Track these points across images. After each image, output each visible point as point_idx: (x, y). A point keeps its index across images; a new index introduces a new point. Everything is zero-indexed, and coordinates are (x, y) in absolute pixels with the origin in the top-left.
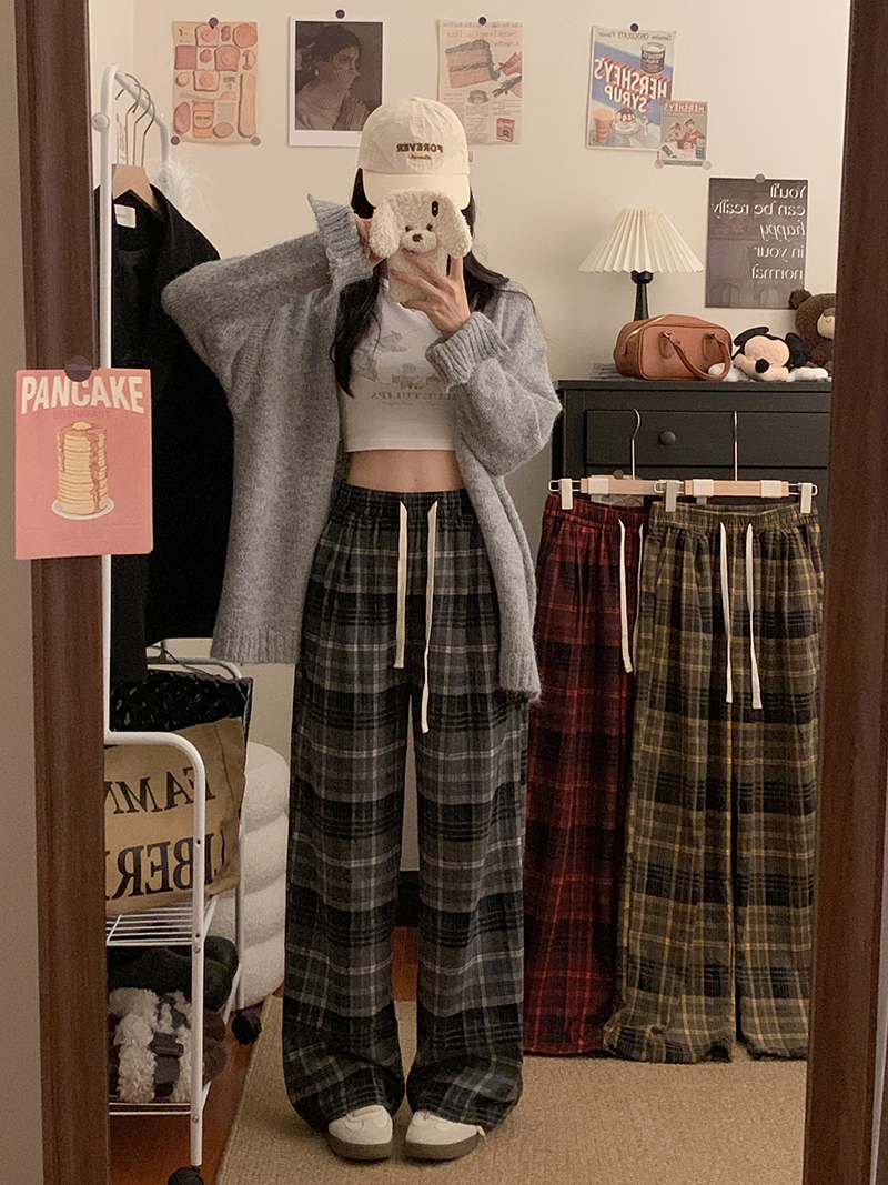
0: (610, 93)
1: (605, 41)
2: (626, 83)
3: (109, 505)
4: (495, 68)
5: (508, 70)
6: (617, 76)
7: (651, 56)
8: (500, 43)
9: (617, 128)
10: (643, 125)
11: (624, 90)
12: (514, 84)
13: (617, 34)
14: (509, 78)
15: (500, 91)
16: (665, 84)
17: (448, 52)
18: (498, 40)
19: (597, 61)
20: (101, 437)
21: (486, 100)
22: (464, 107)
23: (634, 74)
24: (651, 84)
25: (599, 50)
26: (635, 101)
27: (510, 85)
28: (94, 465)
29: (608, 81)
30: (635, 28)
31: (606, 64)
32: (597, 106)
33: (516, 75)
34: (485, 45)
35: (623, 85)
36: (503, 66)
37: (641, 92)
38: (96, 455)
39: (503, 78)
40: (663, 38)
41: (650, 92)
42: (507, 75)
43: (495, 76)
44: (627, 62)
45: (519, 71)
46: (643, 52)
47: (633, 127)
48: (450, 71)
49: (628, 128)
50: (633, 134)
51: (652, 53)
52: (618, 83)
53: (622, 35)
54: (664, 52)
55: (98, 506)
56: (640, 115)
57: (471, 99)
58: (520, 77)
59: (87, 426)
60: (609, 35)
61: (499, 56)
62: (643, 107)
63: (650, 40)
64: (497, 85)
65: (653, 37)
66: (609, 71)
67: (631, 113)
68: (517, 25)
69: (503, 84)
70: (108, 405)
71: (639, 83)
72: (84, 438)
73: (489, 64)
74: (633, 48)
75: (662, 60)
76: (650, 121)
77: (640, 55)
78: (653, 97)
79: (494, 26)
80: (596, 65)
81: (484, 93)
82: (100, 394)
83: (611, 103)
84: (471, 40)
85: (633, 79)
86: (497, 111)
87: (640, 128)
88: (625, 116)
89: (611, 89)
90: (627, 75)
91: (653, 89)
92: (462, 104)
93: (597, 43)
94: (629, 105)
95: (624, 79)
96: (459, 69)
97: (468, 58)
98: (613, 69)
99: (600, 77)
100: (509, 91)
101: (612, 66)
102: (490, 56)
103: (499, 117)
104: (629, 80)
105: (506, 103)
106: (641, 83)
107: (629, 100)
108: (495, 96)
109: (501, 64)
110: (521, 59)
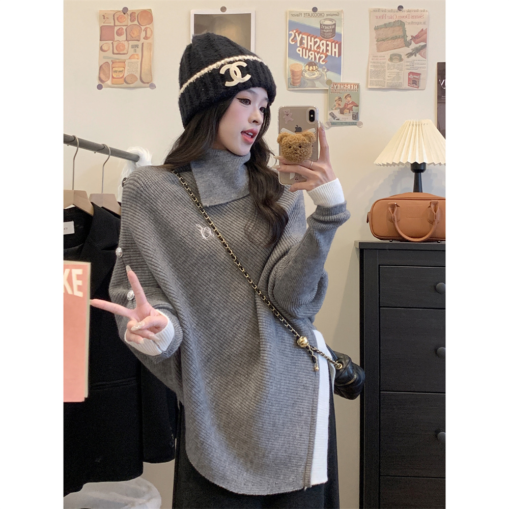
0: (301, 53)
1: (295, 19)
2: (311, 45)
4: (409, 38)
6: (305, 42)
7: (326, 28)
8: (412, 23)
9: (306, 75)
11: (310, 50)
12: (421, 49)
13: (303, 15)
14: (418, 45)
15: (410, 55)
16: (337, 45)
17: (376, 28)
18: (410, 20)
19: (290, 32)
21: (401, 60)
22: (386, 65)
23: (315, 40)
24: (327, 45)
25: (292, 25)
26: (317, 57)
27: (417, 51)
29: (298, 45)
30: (315, 9)
31: (297, 34)
32: (293, 62)
33: (422, 44)
34: (401, 24)
35: (309, 47)
36: (414, 38)
37: (321, 51)
39: (414, 45)
40: (334, 15)
41: (327, 51)
42: (416, 43)
43: (408, 44)
44: (311, 32)
45: (425, 41)
46: (321, 25)
47: (317, 74)
48: (377, 41)
49: (314, 75)
50: (317, 79)
51: (327, 25)
52: (306, 46)
53: (308, 15)
54: (335, 24)
56: (321, 66)
57: (391, 59)
58: (425, 46)
60: (298, 15)
61: (411, 31)
62: (323, 61)
63: (325, 17)
64: (409, 50)
65: (327, 15)
66: (299, 39)
67: (315, 65)
68: (424, 11)
69: (413, 50)
71: (319, 45)
73: (404, 36)
74: (315, 23)
75: (334, 29)
76: (328, 70)
77: (319, 27)
78: (329, 54)
79: (409, 11)
80: (290, 35)
81: (400, 56)
83: (302, 59)
84: (392, 21)
85: (315, 43)
86: (409, 67)
87: (322, 75)
88: (311, 67)
89: (301, 49)
90: (311, 41)
91: (329, 48)
92: (384, 63)
93: (289, 21)
94: (313, 60)
95: (309, 43)
96: (384, 40)
97: (389, 33)
98: (302, 37)
99: (294, 43)
100: (417, 54)
101: (301, 35)
102: (404, 31)
103: (410, 71)
104: (312, 44)
105: (415, 62)
106: (321, 45)
107: (313, 56)
108: (408, 57)
109: (412, 36)
110: (426, 33)
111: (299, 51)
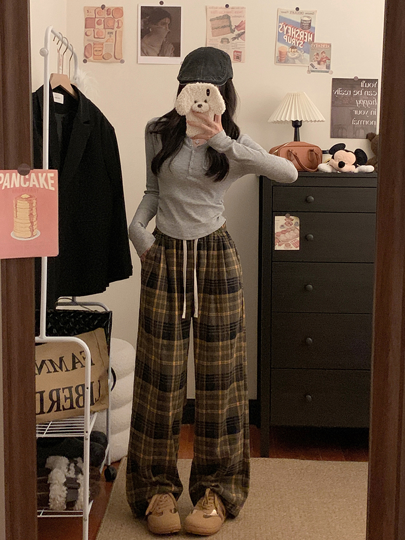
0: (286, 39)
1: (284, 15)
3: (38, 233)
4: (233, 27)
5: (239, 28)
6: (290, 31)
7: (305, 22)
8: (235, 17)
9: (289, 55)
10: (302, 54)
11: (293, 38)
12: (242, 35)
13: (289, 12)
14: (239, 32)
15: (234, 38)
16: (311, 35)
17: (211, 20)
18: (234, 15)
19: (280, 24)
20: (35, 201)
21: (228, 42)
23: (297, 30)
24: (305, 35)
25: (281, 20)
26: (298, 43)
27: (239, 35)
28: (31, 214)
29: (285, 33)
30: (297, 9)
31: (284, 26)
32: (280, 45)
33: (243, 31)
34: (228, 17)
35: (292, 35)
36: (236, 27)
37: (300, 39)
38: (32, 210)
39: (237, 32)
40: (310, 14)
41: (305, 38)
43: (233, 31)
44: (294, 25)
45: (244, 28)
46: (301, 20)
47: (297, 55)
48: (212, 29)
49: (295, 55)
50: (297, 58)
51: (305, 21)
52: (290, 35)
53: (292, 12)
54: (311, 20)
55: (32, 234)
56: (300, 49)
57: (222, 42)
58: (245, 32)
59: (28, 196)
60: (285, 12)
61: (235, 22)
62: (301, 46)
63: (304, 15)
64: (234, 35)
65: (306, 14)
66: (285, 29)
67: (296, 48)
68: (243, 8)
69: (236, 35)
70: (37, 186)
72: (27, 202)
73: (230, 26)
74: (297, 18)
75: (310, 24)
76: (305, 52)
77: (300, 21)
78: (306, 41)
79: (233, 8)
80: (280, 26)
81: (228, 39)
82: (34, 181)
83: (287, 44)
84: (222, 15)
85: (297, 32)
86: (234, 47)
87: (300, 55)
88: (293, 49)
89: (287, 37)
90: (294, 31)
91: (306, 37)
92: (217, 44)
93: (280, 16)
94: (295, 44)
95: (293, 33)
96: (216, 28)
97: (220, 23)
98: (288, 28)
99: (281, 32)
100: (239, 38)
101: (287, 27)
102: (230, 22)
103: (234, 50)
104: (295, 33)
105: (238, 44)
106: (300, 34)
107: (295, 42)
108: (233, 40)
109: (235, 26)
110: (245, 23)
111: (285, 38)
